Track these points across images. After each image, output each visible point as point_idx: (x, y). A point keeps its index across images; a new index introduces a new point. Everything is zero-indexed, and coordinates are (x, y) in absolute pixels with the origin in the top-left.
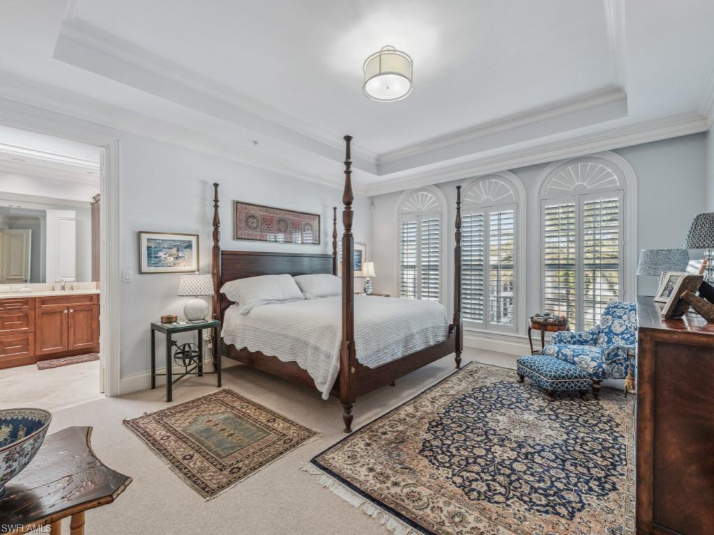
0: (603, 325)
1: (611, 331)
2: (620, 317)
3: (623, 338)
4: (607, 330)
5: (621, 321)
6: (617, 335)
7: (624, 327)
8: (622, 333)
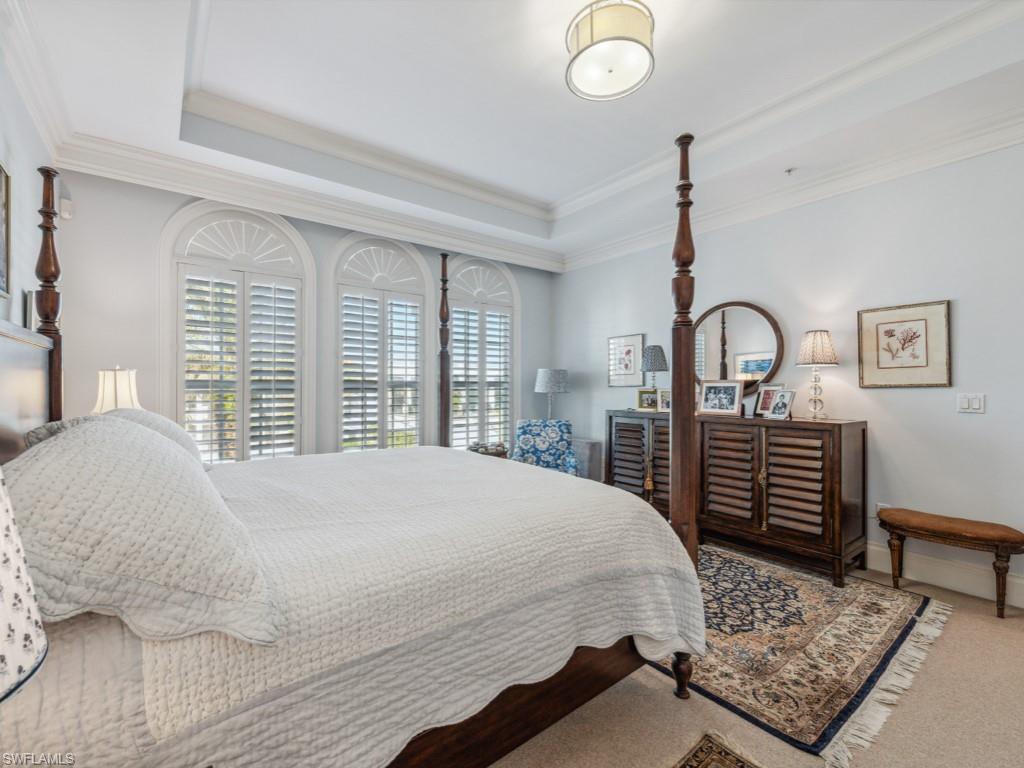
0: (526, 445)
1: (537, 450)
2: (539, 435)
3: (550, 454)
4: (532, 449)
5: (542, 438)
6: (544, 452)
7: (547, 444)
8: (548, 450)
